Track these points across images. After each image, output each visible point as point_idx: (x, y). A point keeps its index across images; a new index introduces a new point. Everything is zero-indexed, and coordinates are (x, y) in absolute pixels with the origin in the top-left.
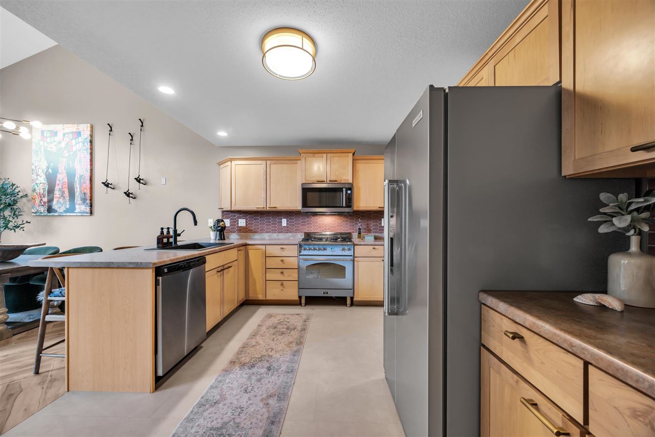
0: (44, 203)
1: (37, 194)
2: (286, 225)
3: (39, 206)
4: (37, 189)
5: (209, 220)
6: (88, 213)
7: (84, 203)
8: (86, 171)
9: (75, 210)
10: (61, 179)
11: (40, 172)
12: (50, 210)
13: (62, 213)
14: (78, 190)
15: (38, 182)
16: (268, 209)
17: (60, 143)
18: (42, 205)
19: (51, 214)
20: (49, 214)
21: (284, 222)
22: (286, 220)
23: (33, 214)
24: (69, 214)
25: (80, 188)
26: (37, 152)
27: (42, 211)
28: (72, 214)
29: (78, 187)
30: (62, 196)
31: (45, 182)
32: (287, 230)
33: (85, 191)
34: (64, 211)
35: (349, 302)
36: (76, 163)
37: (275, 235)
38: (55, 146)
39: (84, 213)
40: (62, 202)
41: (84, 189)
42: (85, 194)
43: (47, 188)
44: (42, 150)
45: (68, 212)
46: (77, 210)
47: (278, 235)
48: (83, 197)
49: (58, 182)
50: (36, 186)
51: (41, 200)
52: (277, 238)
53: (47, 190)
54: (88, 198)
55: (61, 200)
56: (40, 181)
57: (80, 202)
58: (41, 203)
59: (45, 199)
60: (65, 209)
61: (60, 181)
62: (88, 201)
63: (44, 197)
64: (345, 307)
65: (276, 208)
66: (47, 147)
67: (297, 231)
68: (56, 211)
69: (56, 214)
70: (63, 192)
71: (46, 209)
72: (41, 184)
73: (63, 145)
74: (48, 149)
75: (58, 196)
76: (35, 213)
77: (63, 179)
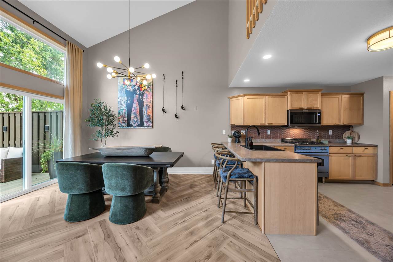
0: (125, 121)
1: (121, 116)
2: (270, 134)
3: (122, 122)
4: (121, 113)
5: (223, 131)
6: (151, 127)
7: (149, 121)
8: (150, 102)
9: (144, 125)
10: (135, 107)
11: (123, 103)
12: (129, 125)
13: (135, 127)
14: (145, 113)
15: (121, 108)
16: (267, 124)
17: (134, 86)
18: (124, 122)
19: (129, 127)
20: (128, 127)
21: (269, 132)
22: (270, 131)
23: (119, 127)
24: (140, 127)
25: (147, 112)
26: (121, 91)
27: (124, 126)
28: (142, 127)
29: (145, 111)
30: (136, 117)
31: (125, 109)
32: (270, 137)
33: (150, 114)
34: (137, 126)
35: (324, 180)
36: (144, 98)
37: (264, 140)
38: (132, 87)
39: (149, 127)
40: (136, 120)
41: (149, 112)
42: (149, 115)
43: (127, 112)
44: (124, 90)
45: (139, 127)
46: (145, 125)
47: (265, 140)
48: (148, 117)
49: (133, 109)
50: (120, 111)
51: (124, 119)
52: (265, 141)
53: (127, 113)
54: (151, 118)
55: (135, 119)
56: (123, 108)
57: (146, 120)
58: (123, 121)
59: (126, 119)
60: (137, 125)
61: (134, 108)
62: (151, 120)
63: (125, 117)
64: (321, 183)
65: (272, 124)
66: (127, 88)
67: (277, 137)
68: (132, 126)
69: (132, 127)
70: (136, 115)
71: (126, 125)
72: (123, 110)
73: (136, 87)
74: (128, 89)
75: (133, 117)
76: (120, 127)
77: (136, 107)
